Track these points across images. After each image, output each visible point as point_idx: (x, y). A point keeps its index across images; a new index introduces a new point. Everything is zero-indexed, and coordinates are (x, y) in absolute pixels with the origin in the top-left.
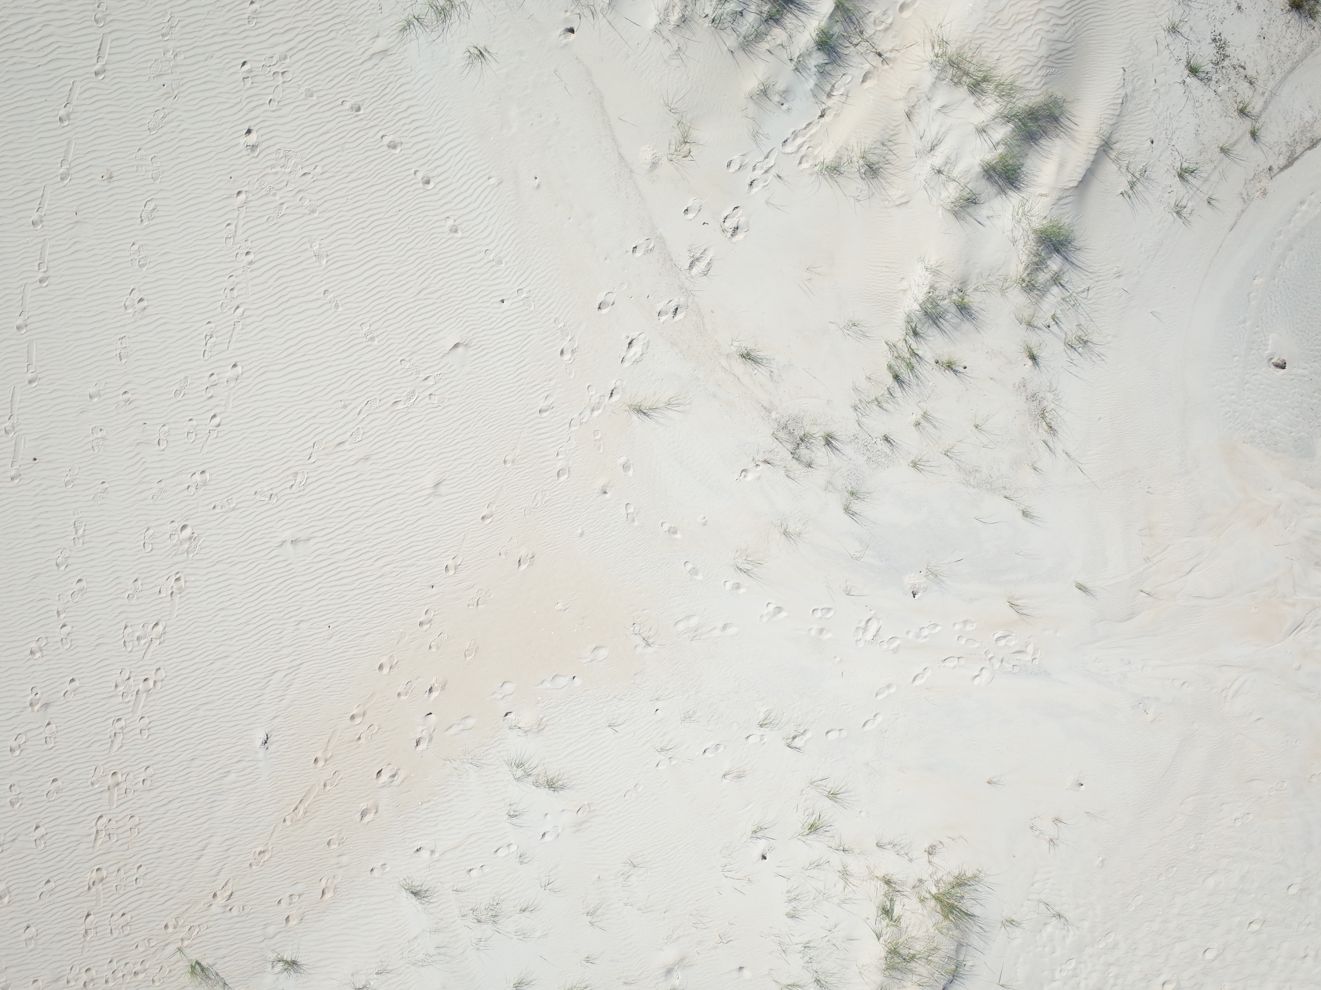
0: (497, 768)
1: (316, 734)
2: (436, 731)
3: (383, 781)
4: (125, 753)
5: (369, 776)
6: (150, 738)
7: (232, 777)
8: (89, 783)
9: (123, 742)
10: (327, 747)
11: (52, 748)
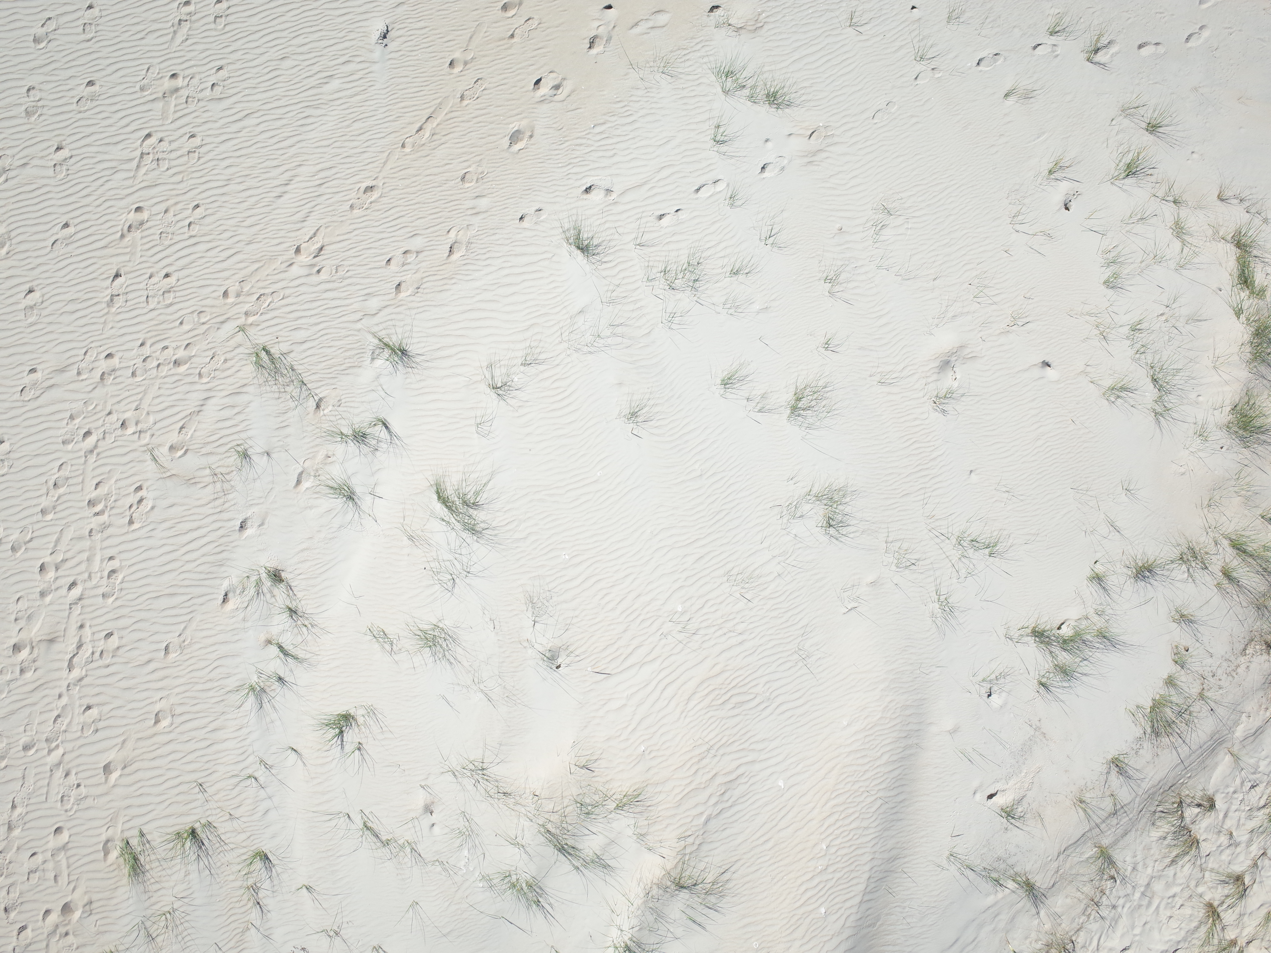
0: (698, 79)
1: (453, 28)
2: (616, 29)
3: (542, 94)
4: (191, 48)
5: (523, 87)
6: (228, 28)
7: (335, 84)
8: (138, 88)
9: (190, 33)
10: (467, 46)
11: (92, 38)
